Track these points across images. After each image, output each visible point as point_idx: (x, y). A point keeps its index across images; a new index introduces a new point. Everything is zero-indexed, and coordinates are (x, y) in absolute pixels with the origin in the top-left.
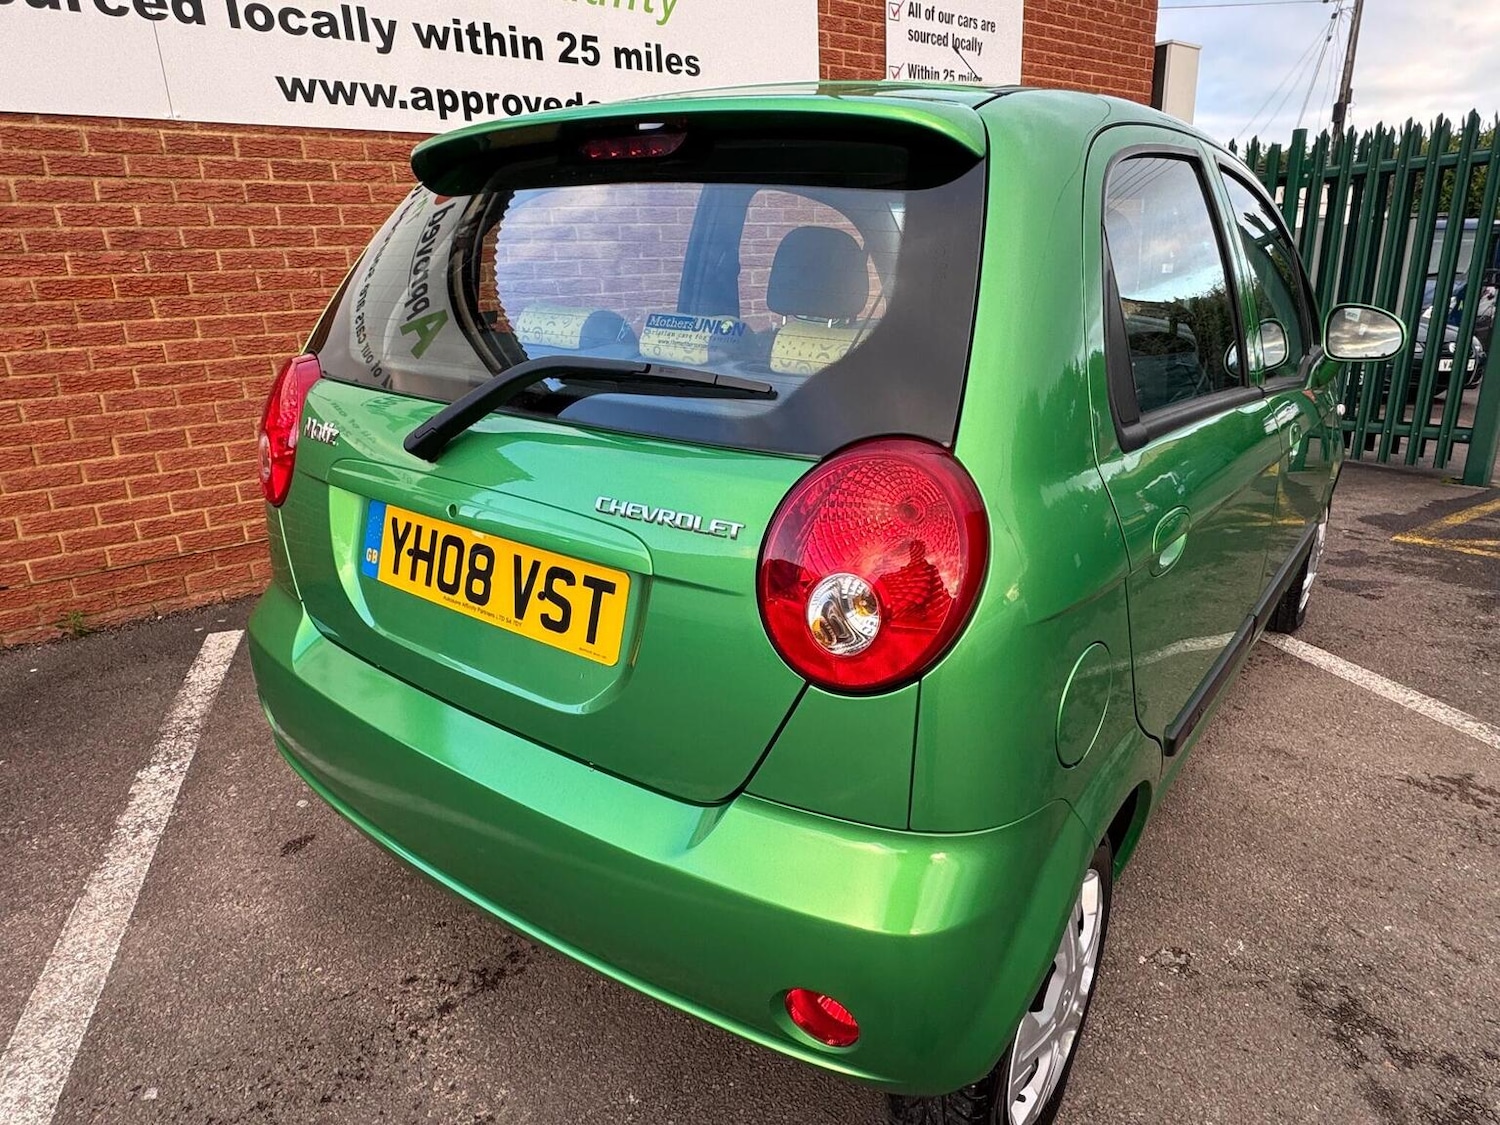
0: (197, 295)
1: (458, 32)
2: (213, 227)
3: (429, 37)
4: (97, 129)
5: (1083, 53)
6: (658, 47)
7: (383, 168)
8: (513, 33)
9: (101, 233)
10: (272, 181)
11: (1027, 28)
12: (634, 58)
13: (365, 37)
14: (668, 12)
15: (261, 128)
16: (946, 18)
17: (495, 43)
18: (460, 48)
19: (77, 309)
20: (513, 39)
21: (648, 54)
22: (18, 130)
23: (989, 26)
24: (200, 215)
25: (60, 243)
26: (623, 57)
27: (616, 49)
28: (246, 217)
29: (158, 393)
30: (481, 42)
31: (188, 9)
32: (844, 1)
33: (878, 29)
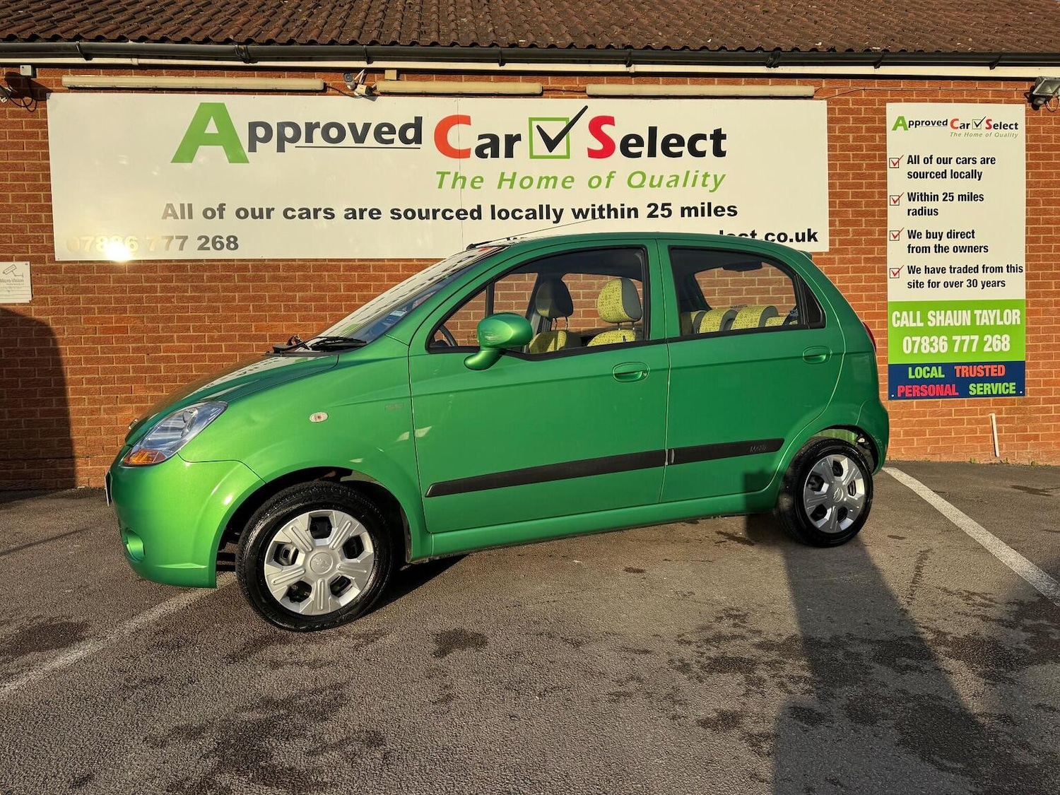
3: (579, 214)
6: (709, 204)
8: (622, 207)
11: (1032, 157)
12: (693, 211)
13: (548, 217)
14: (717, 185)
17: (613, 213)
18: (594, 217)
20: (623, 210)
21: (703, 209)
23: (989, 160)
26: (686, 211)
27: (682, 208)
30: (605, 213)
31: (476, 214)
32: (851, 162)
33: (879, 175)
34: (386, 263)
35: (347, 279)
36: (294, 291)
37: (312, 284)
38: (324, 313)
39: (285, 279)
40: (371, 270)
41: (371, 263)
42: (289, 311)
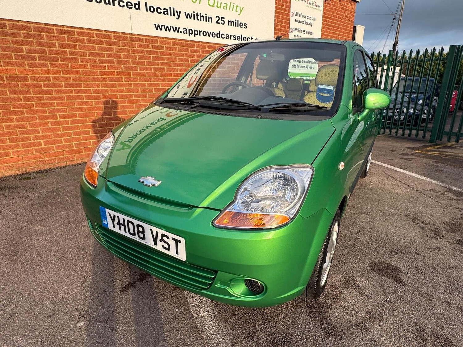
0: (133, 77)
1: (194, 15)
2: (138, 60)
3: (188, 16)
4: (116, 34)
5: (336, 27)
6: (238, 21)
7: (175, 48)
8: (206, 16)
9: (114, 60)
10: (151, 49)
11: (323, 20)
12: (232, 23)
13: (174, 15)
14: (241, 12)
15: (149, 36)
16: (304, 17)
17: (202, 18)
18: (194, 19)
19: (107, 78)
20: (206, 17)
21: (236, 22)
22: (99, 34)
23: (314, 19)
24: (135, 57)
25: (105, 62)
26: (230, 23)
27: (229, 21)
28: (145, 58)
29: (123, 100)
30: (199, 17)
31: (137, 7)
32: (281, 11)
33: (288, 18)
34: (85, 31)
35: (60, 39)
36: (21, 45)
37: (34, 41)
38: (46, 62)
39: (12, 35)
40: (76, 35)
41: (76, 30)
42: (19, 59)
